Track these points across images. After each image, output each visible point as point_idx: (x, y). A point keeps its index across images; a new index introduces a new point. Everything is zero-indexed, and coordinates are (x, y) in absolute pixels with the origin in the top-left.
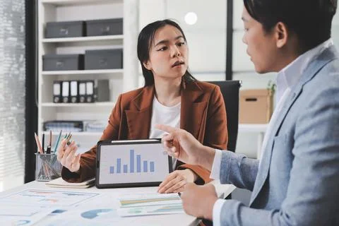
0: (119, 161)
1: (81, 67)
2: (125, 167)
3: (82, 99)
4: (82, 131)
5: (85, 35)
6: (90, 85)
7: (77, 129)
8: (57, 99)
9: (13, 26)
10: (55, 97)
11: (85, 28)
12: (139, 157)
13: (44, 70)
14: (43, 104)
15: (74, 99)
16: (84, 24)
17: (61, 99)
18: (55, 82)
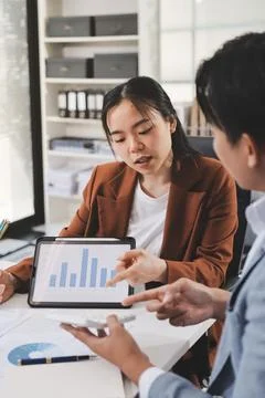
0: (65, 266)
1: (90, 74)
2: (74, 277)
3: (92, 115)
4: (93, 153)
5: (93, 34)
6: (100, 98)
7: (87, 150)
8: (63, 113)
9: (11, 20)
10: (61, 110)
11: (93, 25)
12: (95, 261)
13: (47, 76)
14: (47, 119)
15: (82, 115)
16: (92, 20)
17: (67, 114)
18: (60, 92)
